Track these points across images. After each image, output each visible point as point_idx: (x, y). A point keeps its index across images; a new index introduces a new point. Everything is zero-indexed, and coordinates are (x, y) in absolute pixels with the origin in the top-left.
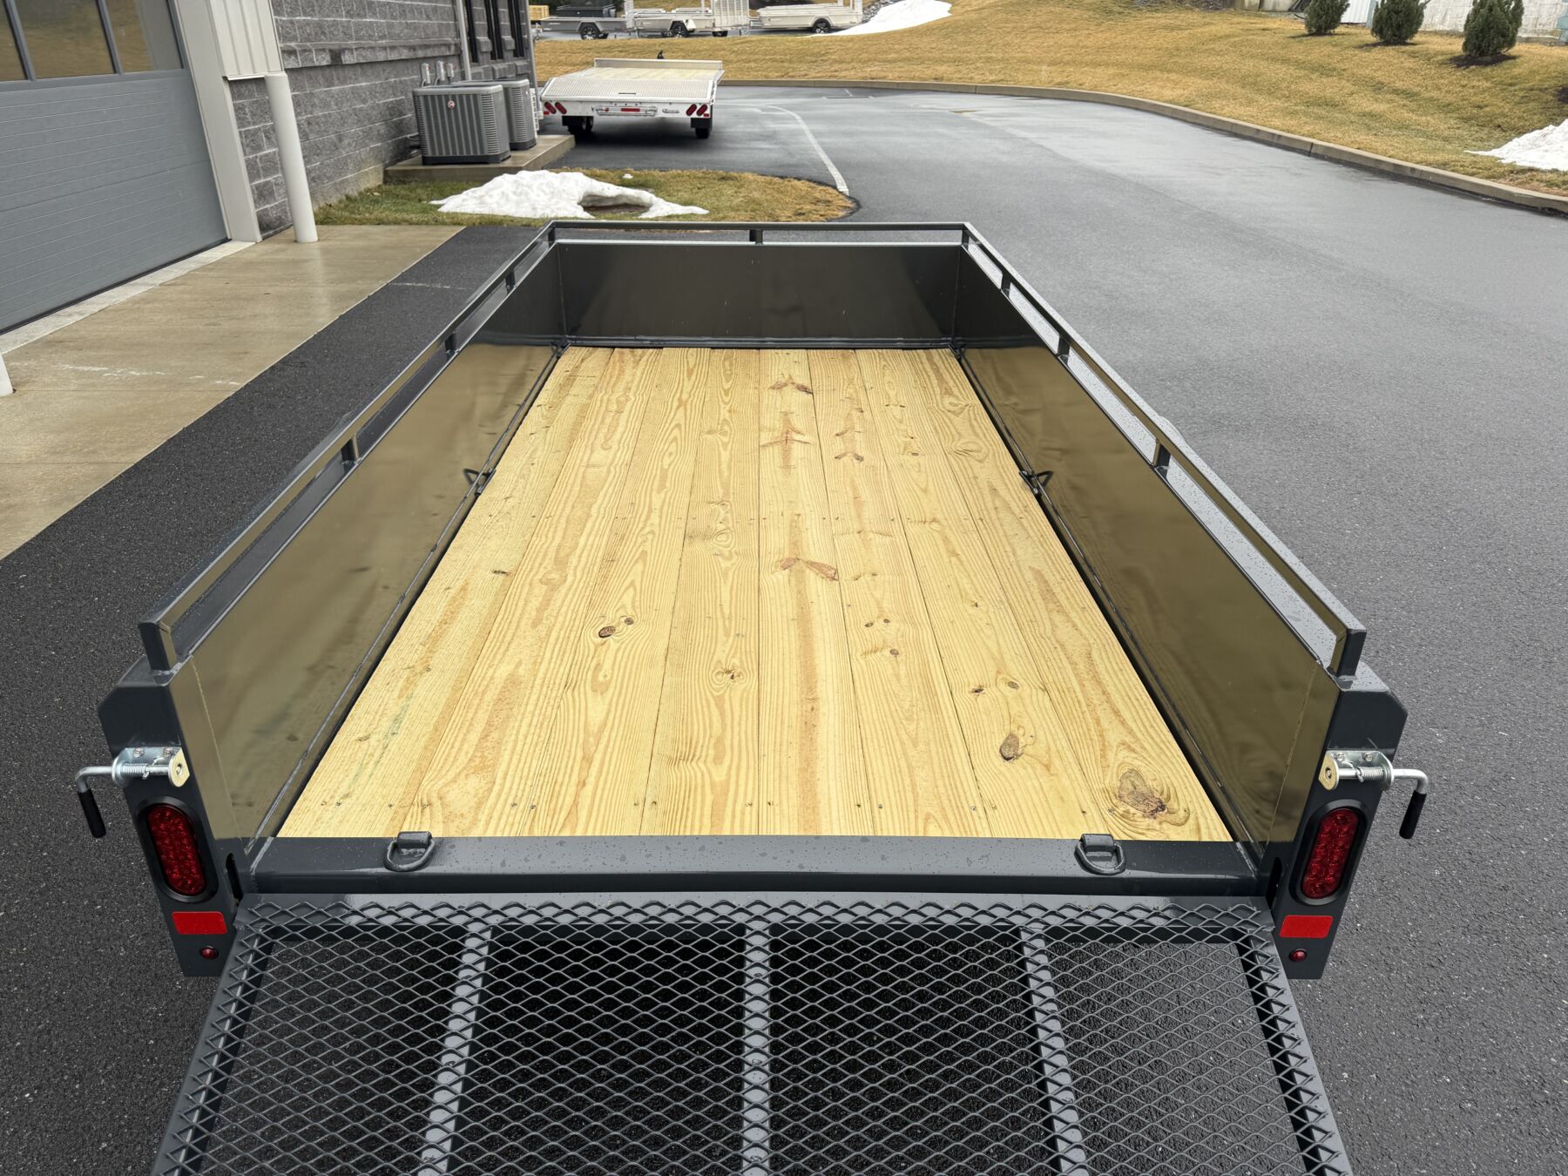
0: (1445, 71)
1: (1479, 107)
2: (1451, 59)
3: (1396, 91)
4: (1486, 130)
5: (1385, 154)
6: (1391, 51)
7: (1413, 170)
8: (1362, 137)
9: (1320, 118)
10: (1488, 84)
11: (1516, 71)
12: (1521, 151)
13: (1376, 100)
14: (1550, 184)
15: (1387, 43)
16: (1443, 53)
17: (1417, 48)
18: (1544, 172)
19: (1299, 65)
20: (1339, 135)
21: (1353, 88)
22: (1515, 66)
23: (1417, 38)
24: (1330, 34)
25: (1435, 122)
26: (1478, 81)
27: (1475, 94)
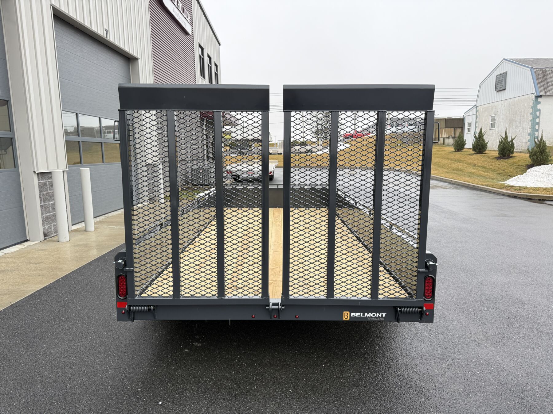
0: (493, 161)
1: (503, 170)
2: (495, 158)
3: (479, 166)
4: (505, 176)
5: (472, 183)
6: (478, 155)
7: (478, 187)
8: (466, 179)
9: (455, 174)
10: (506, 164)
11: (514, 160)
12: (511, 182)
13: (473, 169)
14: (515, 190)
15: (477, 153)
16: (493, 156)
17: (486, 154)
18: (515, 187)
19: (452, 160)
20: (460, 178)
21: (467, 166)
22: (514, 159)
23: (487, 152)
24: (462, 151)
25: (490, 174)
26: (504, 163)
27: (502, 167)
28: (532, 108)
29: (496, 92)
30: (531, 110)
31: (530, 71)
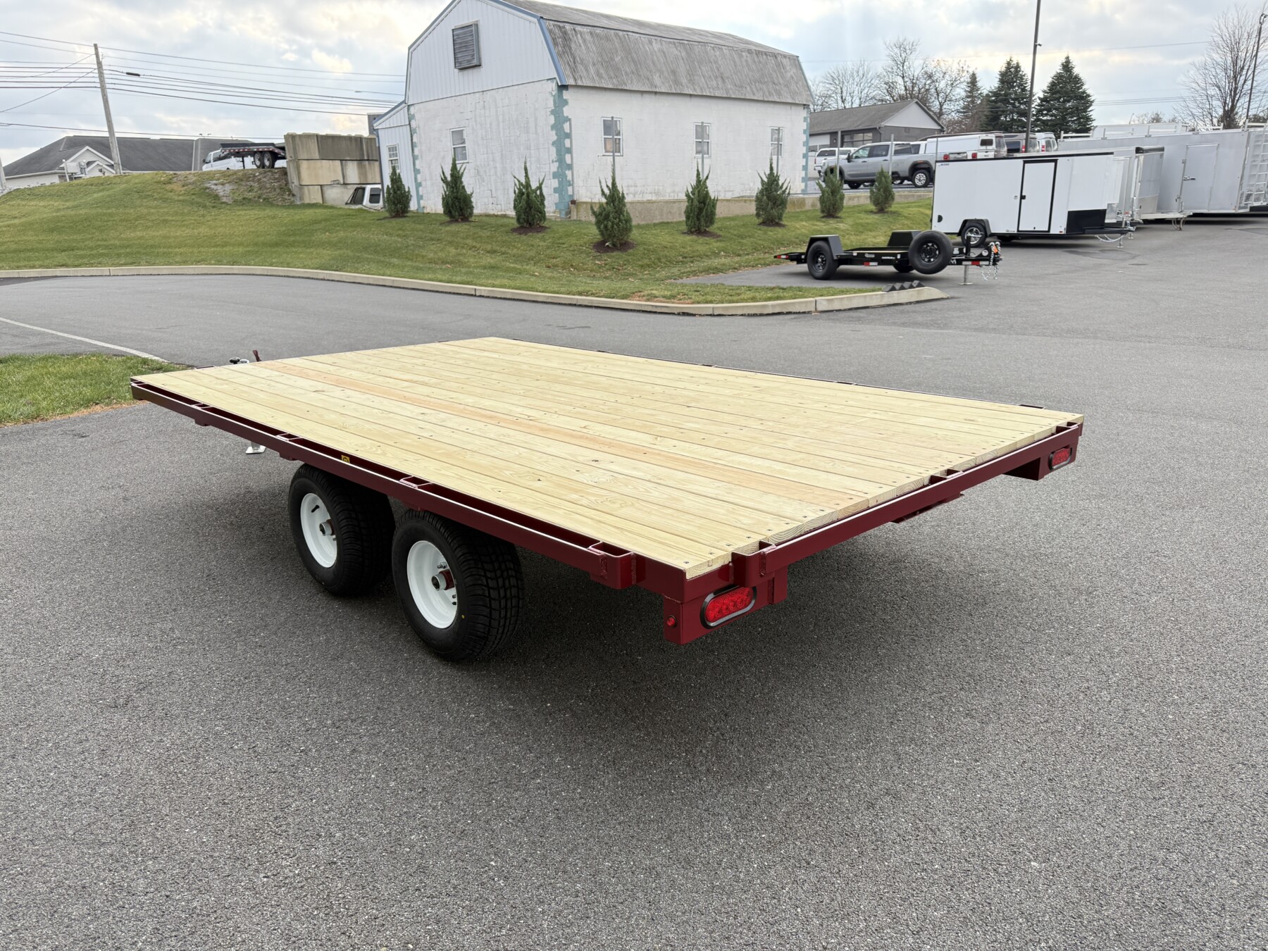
2: (511, 230)
10: (547, 244)
15: (457, 221)
28: (553, 112)
29: (456, 71)
30: (552, 120)
31: (537, 24)
